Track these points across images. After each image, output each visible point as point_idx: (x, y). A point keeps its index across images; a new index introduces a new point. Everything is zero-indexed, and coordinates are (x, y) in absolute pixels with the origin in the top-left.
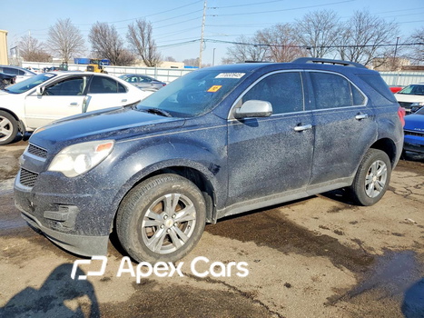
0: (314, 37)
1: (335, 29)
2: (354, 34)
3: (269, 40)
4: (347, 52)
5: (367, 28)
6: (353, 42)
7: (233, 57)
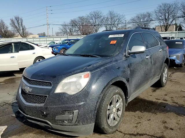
0: (94, 21)
1: (102, 18)
2: (109, 19)
3: (76, 23)
4: (108, 27)
5: (114, 17)
6: (110, 23)
7: (61, 31)
